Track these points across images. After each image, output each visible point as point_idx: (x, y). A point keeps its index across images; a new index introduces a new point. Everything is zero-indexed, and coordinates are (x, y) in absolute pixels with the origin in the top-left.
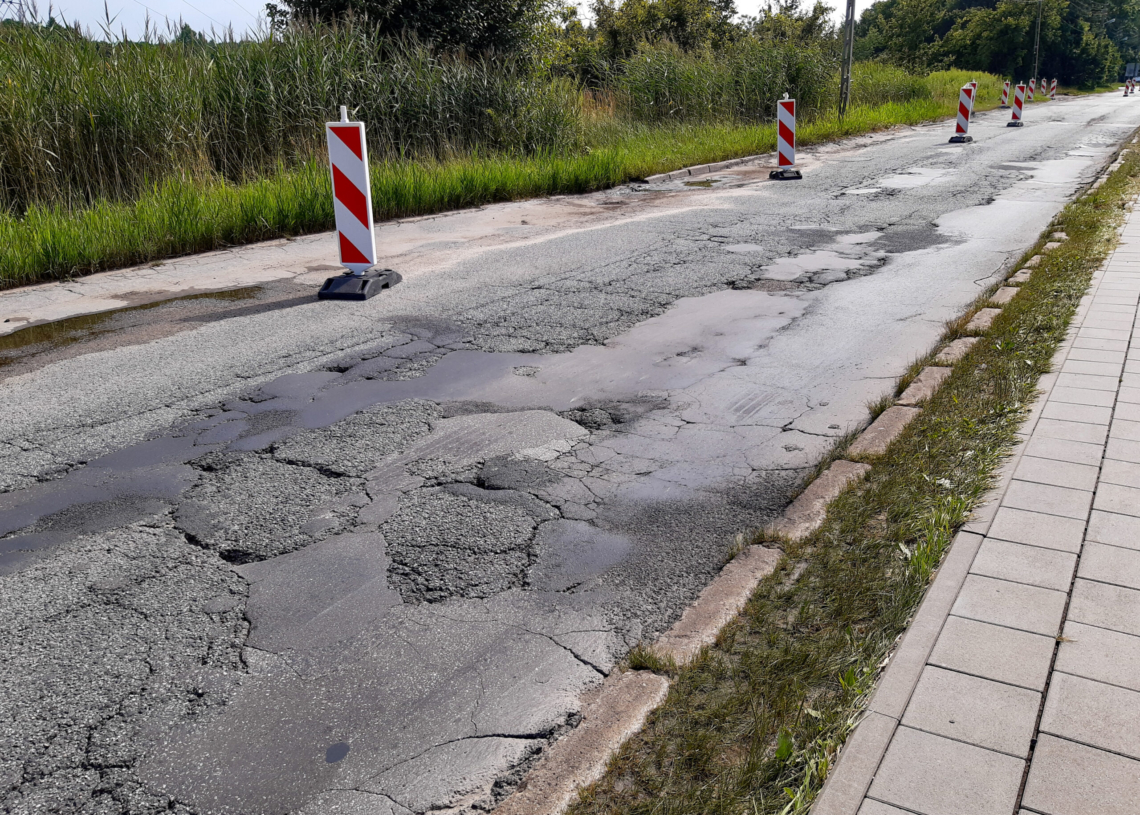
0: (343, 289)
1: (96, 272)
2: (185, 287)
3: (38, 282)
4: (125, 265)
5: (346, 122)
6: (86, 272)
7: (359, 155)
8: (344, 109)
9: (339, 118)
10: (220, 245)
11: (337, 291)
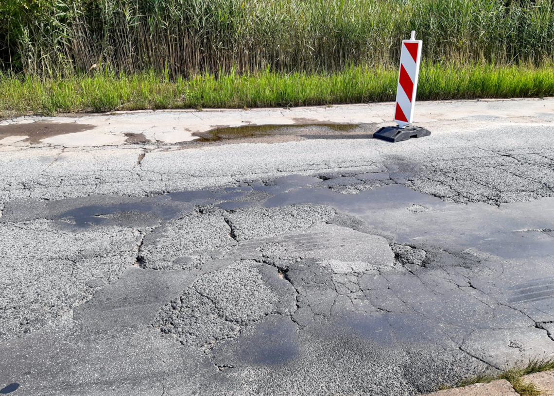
0: (385, 135)
1: (301, 106)
2: (326, 120)
3: (275, 107)
4: (315, 105)
5: (413, 40)
6: (296, 105)
7: (415, 58)
8: (413, 32)
9: (409, 38)
10: (366, 101)
11: (382, 135)
